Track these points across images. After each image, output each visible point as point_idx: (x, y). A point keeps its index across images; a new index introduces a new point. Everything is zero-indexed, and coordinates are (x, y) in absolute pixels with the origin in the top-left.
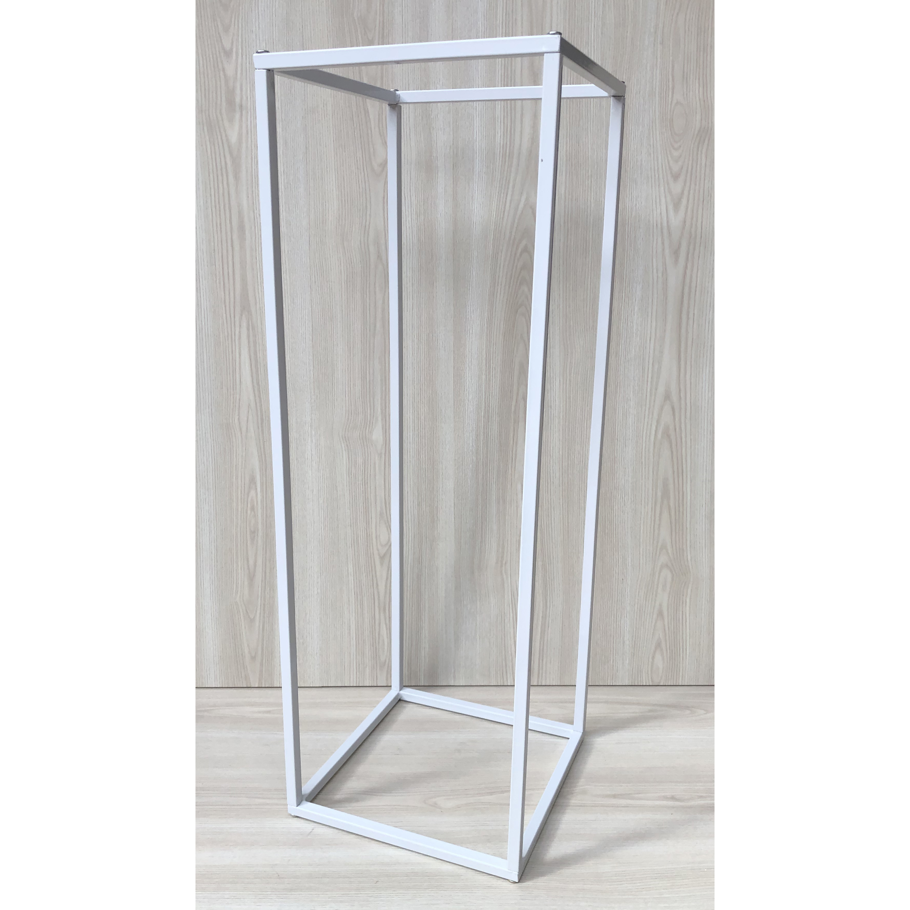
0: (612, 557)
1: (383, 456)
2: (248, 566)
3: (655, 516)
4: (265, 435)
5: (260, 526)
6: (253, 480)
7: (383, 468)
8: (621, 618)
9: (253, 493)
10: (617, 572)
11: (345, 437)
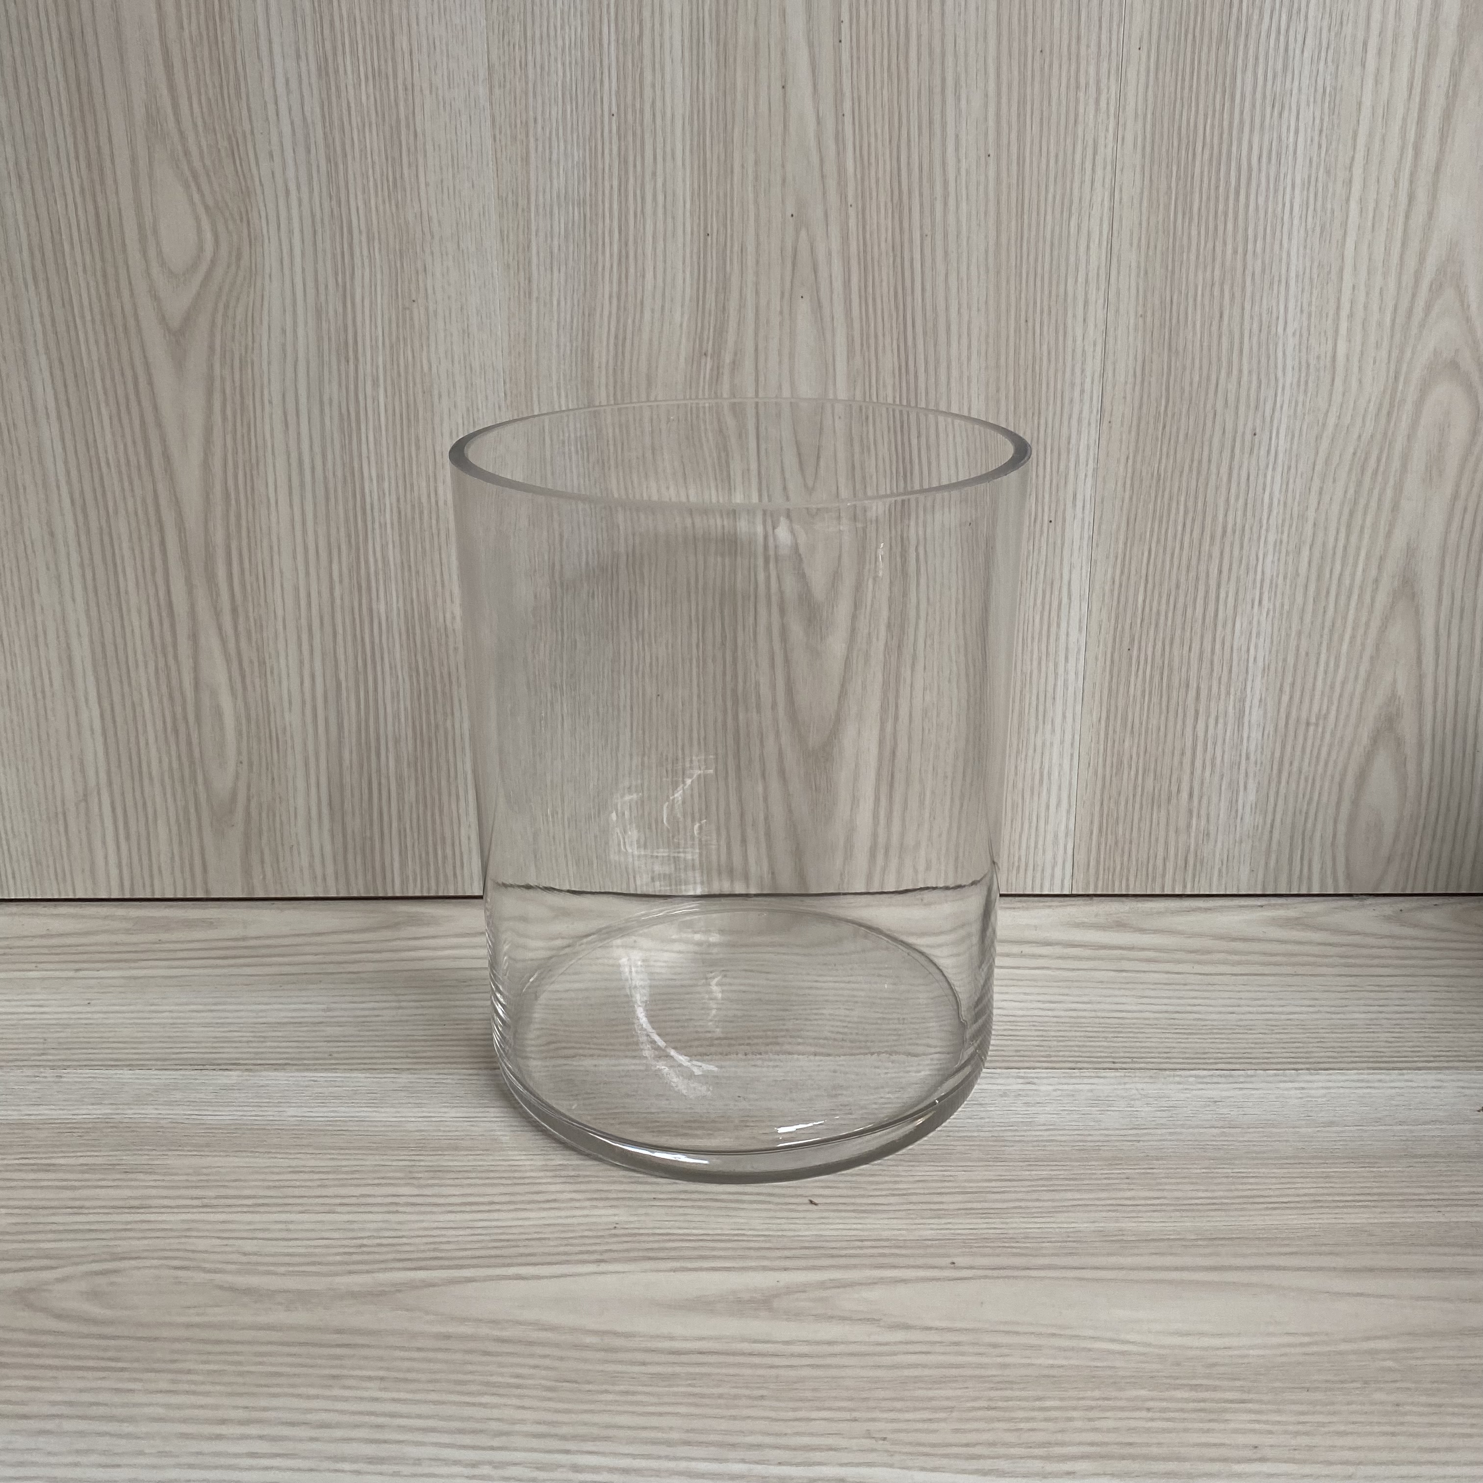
0: (1215, 328)
3: (1421, 121)
8: (1235, 607)
10: (1232, 398)
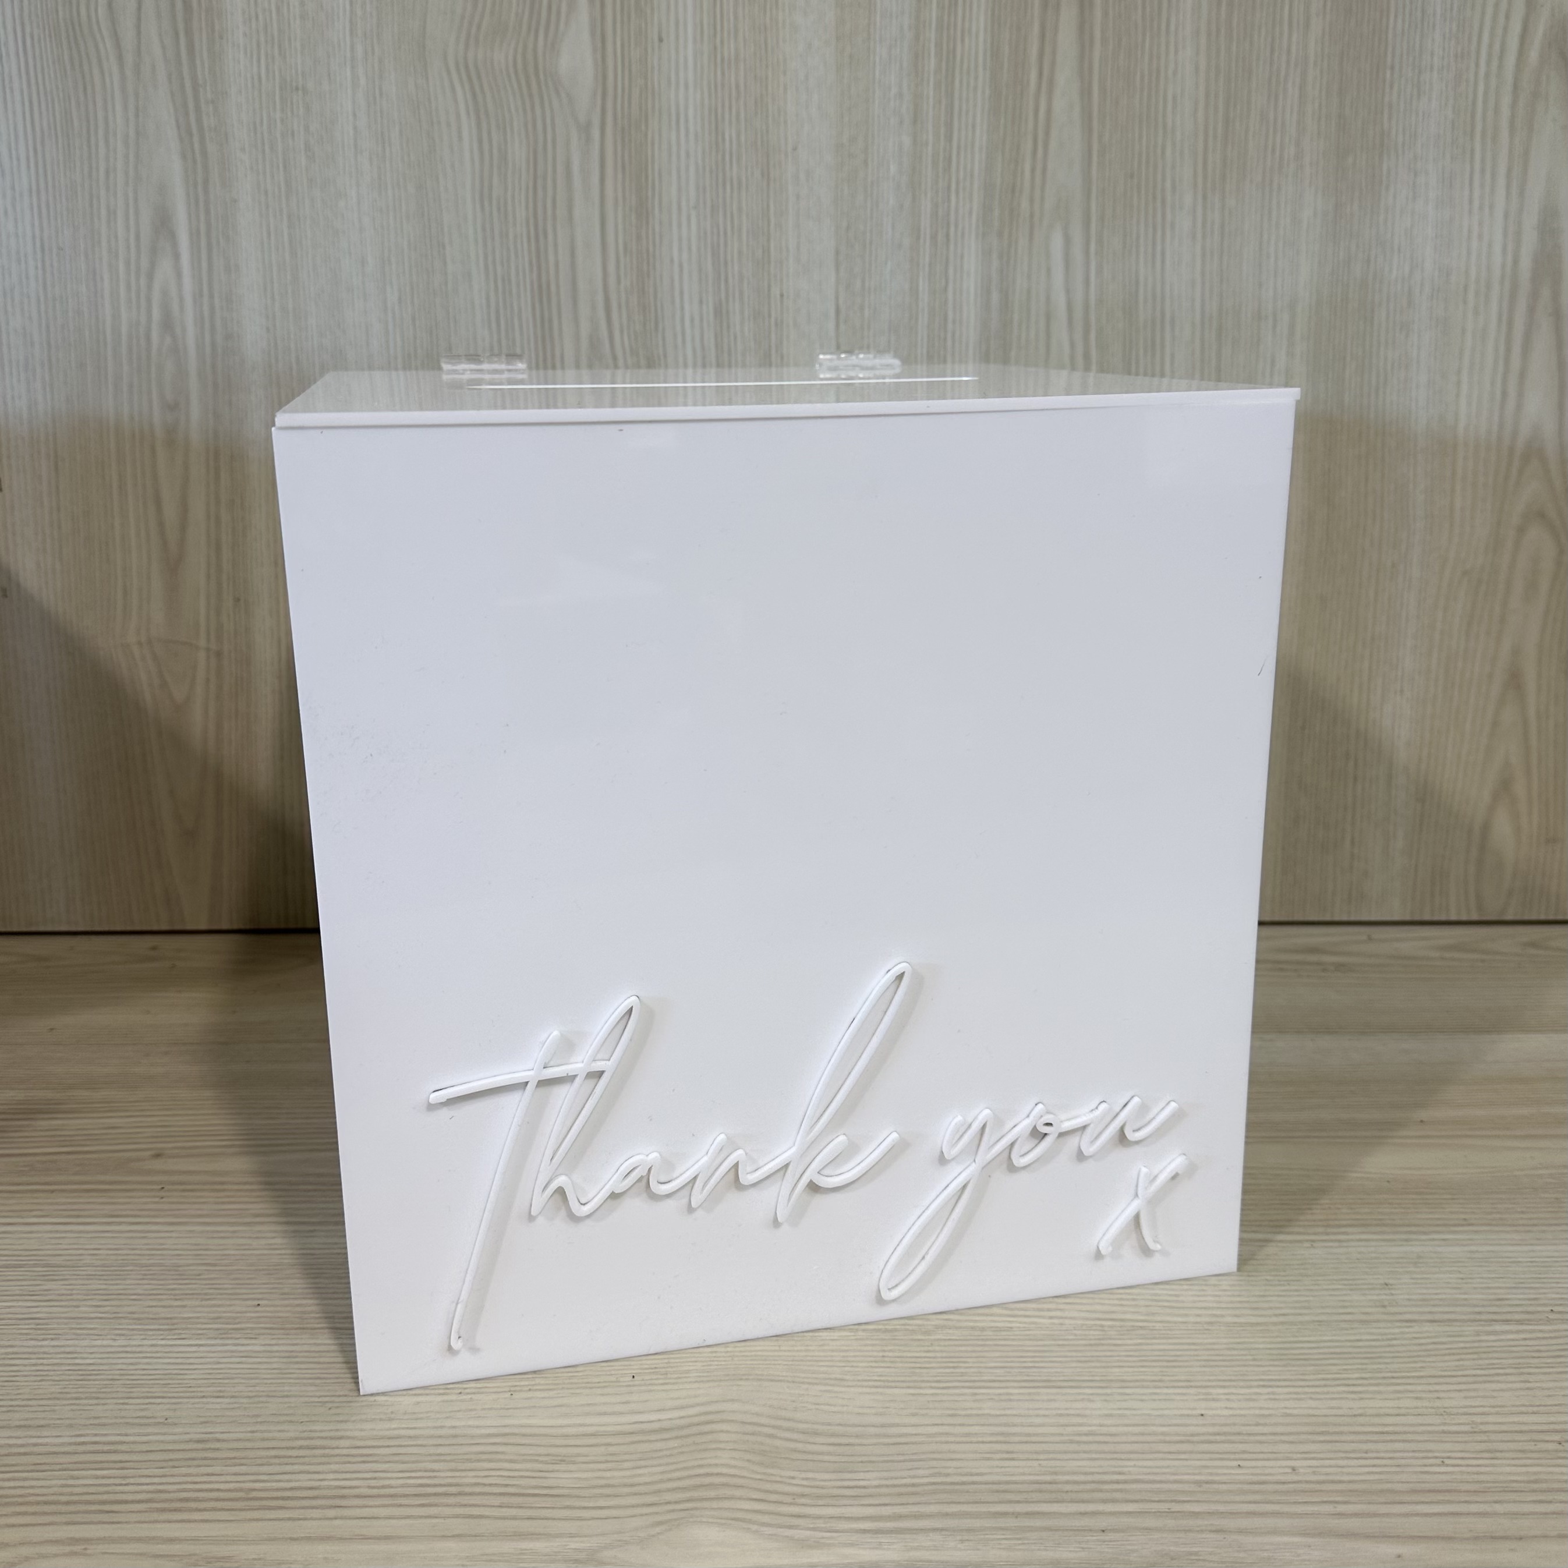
1: (596, 133)
2: (161, 524)
4: (198, 62)
5: (194, 384)
6: (163, 223)
7: (595, 179)
9: (165, 267)
11: (467, 67)
